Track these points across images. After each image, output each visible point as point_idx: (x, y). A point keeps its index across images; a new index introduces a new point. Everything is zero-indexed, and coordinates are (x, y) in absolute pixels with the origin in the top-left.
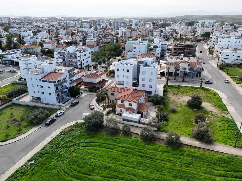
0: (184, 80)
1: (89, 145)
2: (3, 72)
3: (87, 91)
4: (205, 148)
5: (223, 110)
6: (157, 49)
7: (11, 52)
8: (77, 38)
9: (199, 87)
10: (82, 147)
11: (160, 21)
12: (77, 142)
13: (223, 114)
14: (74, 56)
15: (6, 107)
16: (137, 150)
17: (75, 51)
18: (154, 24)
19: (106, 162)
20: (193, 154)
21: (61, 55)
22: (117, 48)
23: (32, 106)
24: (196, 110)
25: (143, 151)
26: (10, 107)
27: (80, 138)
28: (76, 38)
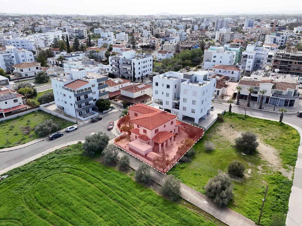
0: (262, 108)
1: (71, 172)
2: (57, 75)
3: (120, 107)
4: (211, 213)
5: (288, 164)
6: (248, 60)
7: (73, 55)
8: (156, 41)
9: (277, 122)
10: (64, 172)
11: (291, 20)
12: (62, 166)
13: (282, 170)
14: (129, 63)
15: (31, 112)
16: (119, 192)
17: (134, 57)
18: (273, 23)
19: (72, 197)
20: (184, 216)
21: (116, 61)
22: (196, 56)
23: (53, 115)
24: (245, 154)
25: (124, 195)
26: (34, 113)
27: (70, 161)
28: (154, 41)
